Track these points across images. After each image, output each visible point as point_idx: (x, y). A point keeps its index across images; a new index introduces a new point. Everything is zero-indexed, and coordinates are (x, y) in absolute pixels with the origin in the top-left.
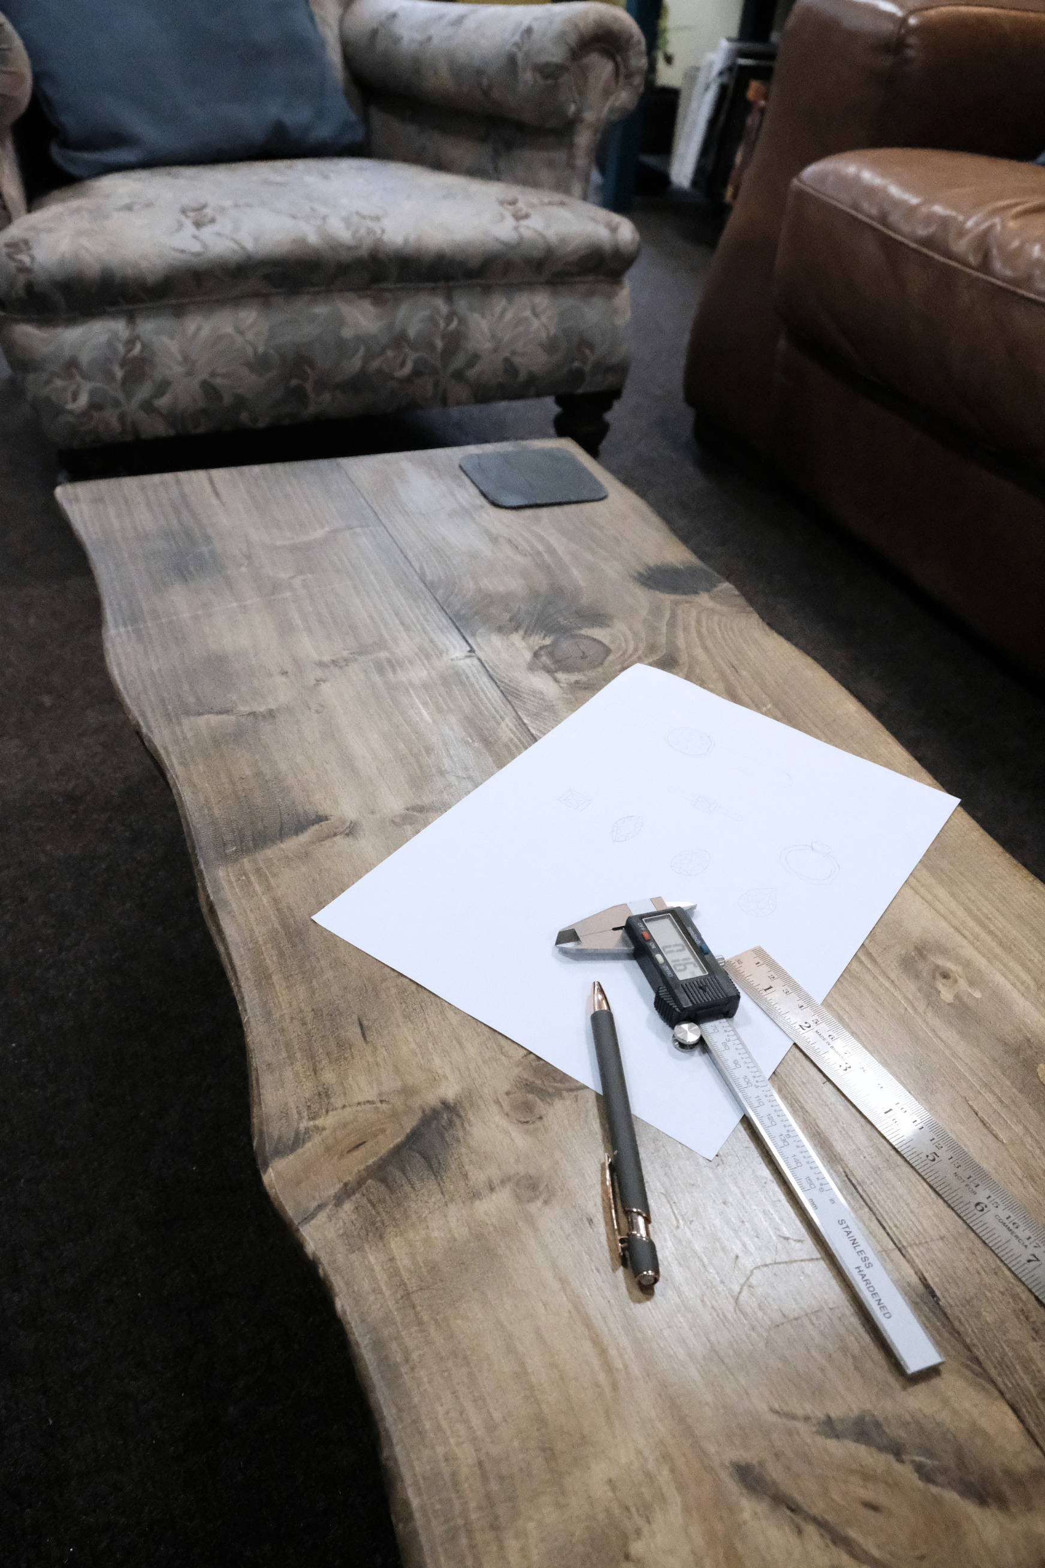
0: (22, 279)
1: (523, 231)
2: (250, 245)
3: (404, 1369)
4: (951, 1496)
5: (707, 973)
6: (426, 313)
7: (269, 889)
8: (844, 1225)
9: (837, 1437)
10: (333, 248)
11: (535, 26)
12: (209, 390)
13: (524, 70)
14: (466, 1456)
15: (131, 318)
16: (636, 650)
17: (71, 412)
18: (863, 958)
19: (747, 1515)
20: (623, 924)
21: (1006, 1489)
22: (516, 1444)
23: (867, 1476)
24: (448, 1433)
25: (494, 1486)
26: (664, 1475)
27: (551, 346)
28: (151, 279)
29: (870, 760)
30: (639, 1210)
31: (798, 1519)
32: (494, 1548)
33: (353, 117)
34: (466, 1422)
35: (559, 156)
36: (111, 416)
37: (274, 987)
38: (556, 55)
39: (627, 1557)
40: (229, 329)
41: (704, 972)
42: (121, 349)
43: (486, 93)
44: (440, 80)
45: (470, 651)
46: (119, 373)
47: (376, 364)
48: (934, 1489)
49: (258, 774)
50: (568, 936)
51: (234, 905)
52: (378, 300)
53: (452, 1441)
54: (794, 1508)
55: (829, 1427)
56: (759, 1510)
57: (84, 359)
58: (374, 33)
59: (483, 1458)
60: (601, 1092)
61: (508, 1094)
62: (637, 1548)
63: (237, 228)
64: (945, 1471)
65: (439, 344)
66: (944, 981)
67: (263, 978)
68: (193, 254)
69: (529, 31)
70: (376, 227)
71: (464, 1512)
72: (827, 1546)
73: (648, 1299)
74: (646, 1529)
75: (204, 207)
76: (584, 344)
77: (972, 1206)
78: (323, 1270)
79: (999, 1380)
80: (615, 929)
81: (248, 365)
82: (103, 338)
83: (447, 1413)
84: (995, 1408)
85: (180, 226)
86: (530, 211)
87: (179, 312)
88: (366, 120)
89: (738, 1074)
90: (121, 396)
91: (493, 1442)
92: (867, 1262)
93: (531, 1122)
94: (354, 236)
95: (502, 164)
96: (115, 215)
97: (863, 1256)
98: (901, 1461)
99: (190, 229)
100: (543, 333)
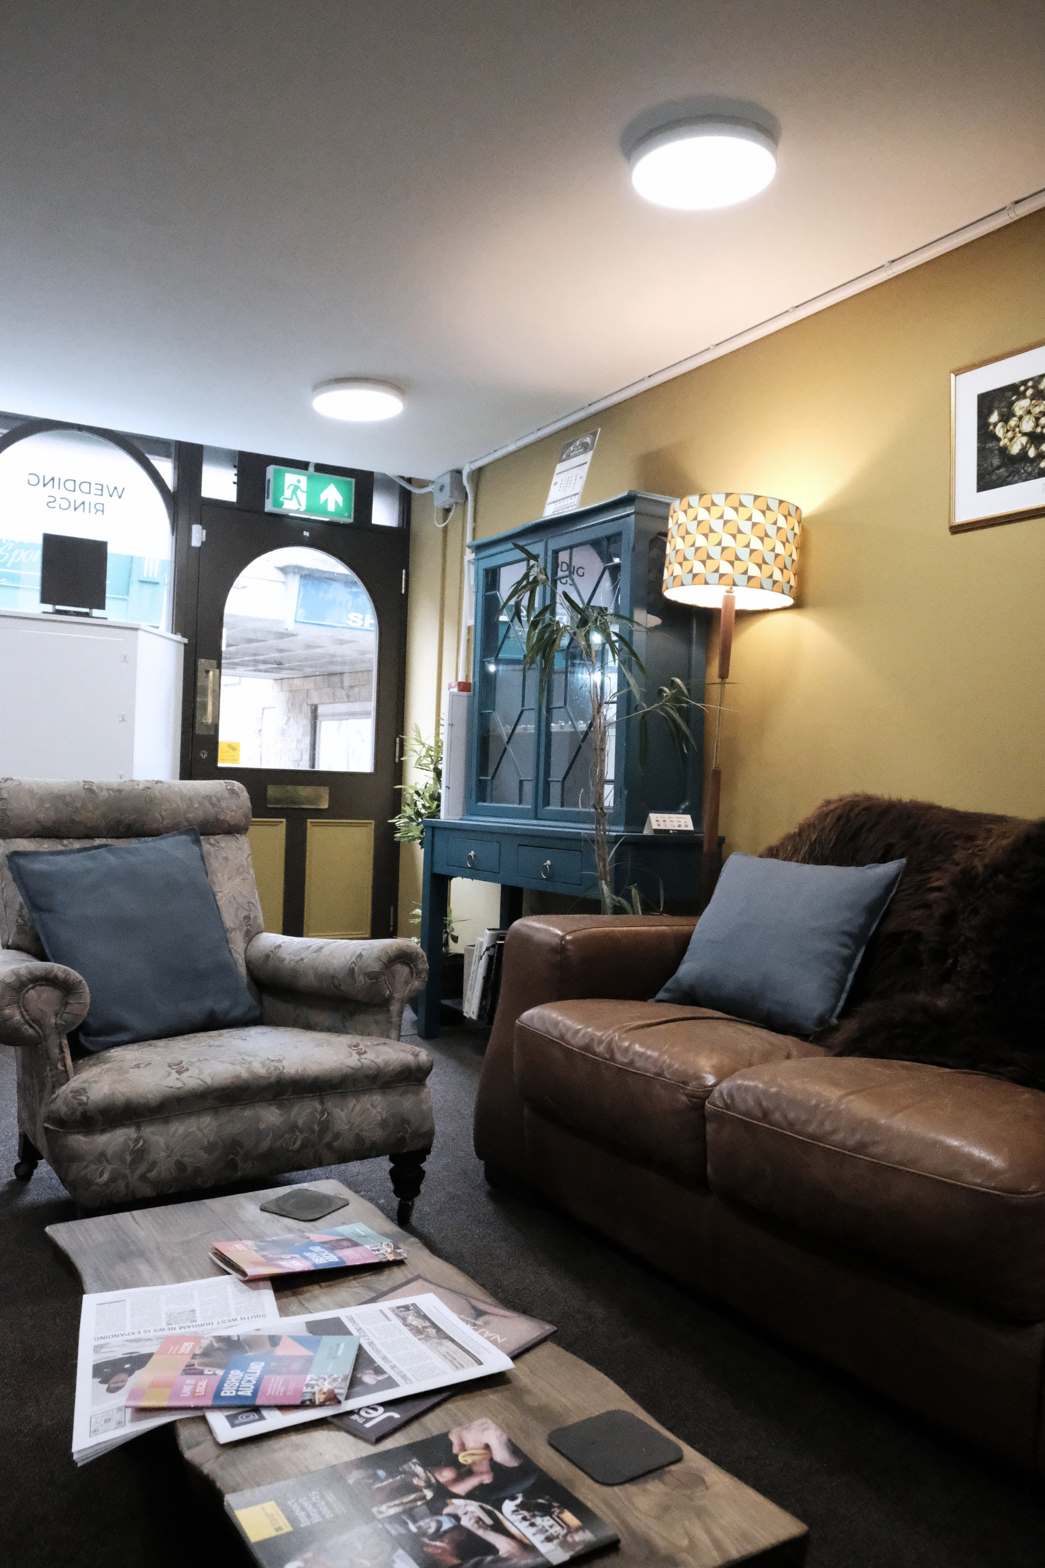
0: (80, 1109)
1: (363, 1061)
2: (209, 1081)
6: (309, 1111)
10: (255, 1079)
11: (364, 953)
12: (181, 1166)
13: (359, 975)
15: (138, 1127)
17: (98, 1184)
27: (384, 1124)
28: (153, 1104)
33: (254, 1003)
35: (381, 1017)
36: (121, 1184)
38: (376, 967)
40: (194, 1129)
42: (132, 1145)
43: (337, 987)
44: (309, 980)
46: (129, 1158)
47: (279, 1143)
52: (280, 1106)
57: (109, 1152)
58: (268, 956)
63: (201, 1072)
65: (316, 1128)
68: (178, 1088)
69: (360, 956)
70: (279, 1065)
75: (181, 1062)
76: (405, 1121)
81: (204, 1149)
82: (122, 1139)
85: (169, 1074)
86: (367, 1050)
87: (166, 1121)
88: (260, 1002)
90: (127, 1172)
94: (267, 1071)
95: (348, 1024)
96: (131, 1071)
99: (175, 1075)
100: (379, 1118)
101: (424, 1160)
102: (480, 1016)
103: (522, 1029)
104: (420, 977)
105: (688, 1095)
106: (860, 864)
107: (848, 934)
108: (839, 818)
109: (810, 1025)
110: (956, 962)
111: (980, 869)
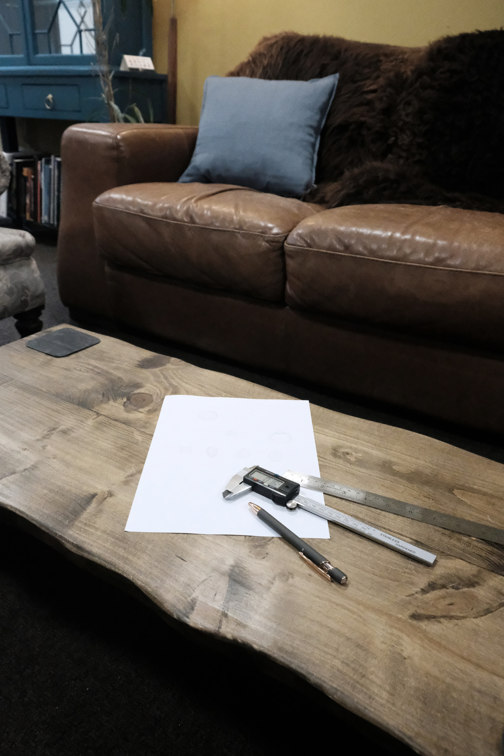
3: (295, 651)
4: (466, 589)
5: (284, 482)
7: (97, 529)
8: (383, 535)
9: (428, 593)
14: (337, 663)
16: (161, 392)
18: (321, 459)
19: (424, 627)
20: (242, 480)
21: (476, 580)
22: (348, 650)
23: (444, 597)
24: (326, 660)
25: (353, 665)
26: (395, 631)
27: (10, 292)
29: (271, 399)
30: (325, 561)
31: (437, 619)
32: (368, 682)
34: (328, 653)
37: (133, 561)
39: (405, 658)
41: (282, 482)
45: (97, 414)
48: (460, 590)
49: (51, 490)
50: (227, 493)
51: (88, 541)
53: (329, 661)
54: (434, 617)
55: (424, 591)
56: (426, 623)
59: (342, 660)
60: (280, 536)
61: (250, 552)
62: (405, 654)
64: (459, 584)
66: (349, 455)
67: (125, 560)
71: (351, 678)
72: (449, 621)
73: (348, 587)
74: (403, 648)
76: (25, 288)
77: (408, 513)
78: (240, 639)
79: (452, 554)
80: (240, 484)
83: (320, 655)
84: (456, 561)
89: (317, 509)
91: (341, 654)
92: (397, 541)
93: (266, 557)
97: (395, 540)
98: (448, 589)
100: (5, 287)
101: (40, 314)
102: (8, 214)
103: (100, 209)
104: (5, 176)
105: (267, 241)
106: (305, 78)
107: (311, 127)
108: (282, 48)
109: (300, 190)
110: (397, 139)
111: (409, 73)
